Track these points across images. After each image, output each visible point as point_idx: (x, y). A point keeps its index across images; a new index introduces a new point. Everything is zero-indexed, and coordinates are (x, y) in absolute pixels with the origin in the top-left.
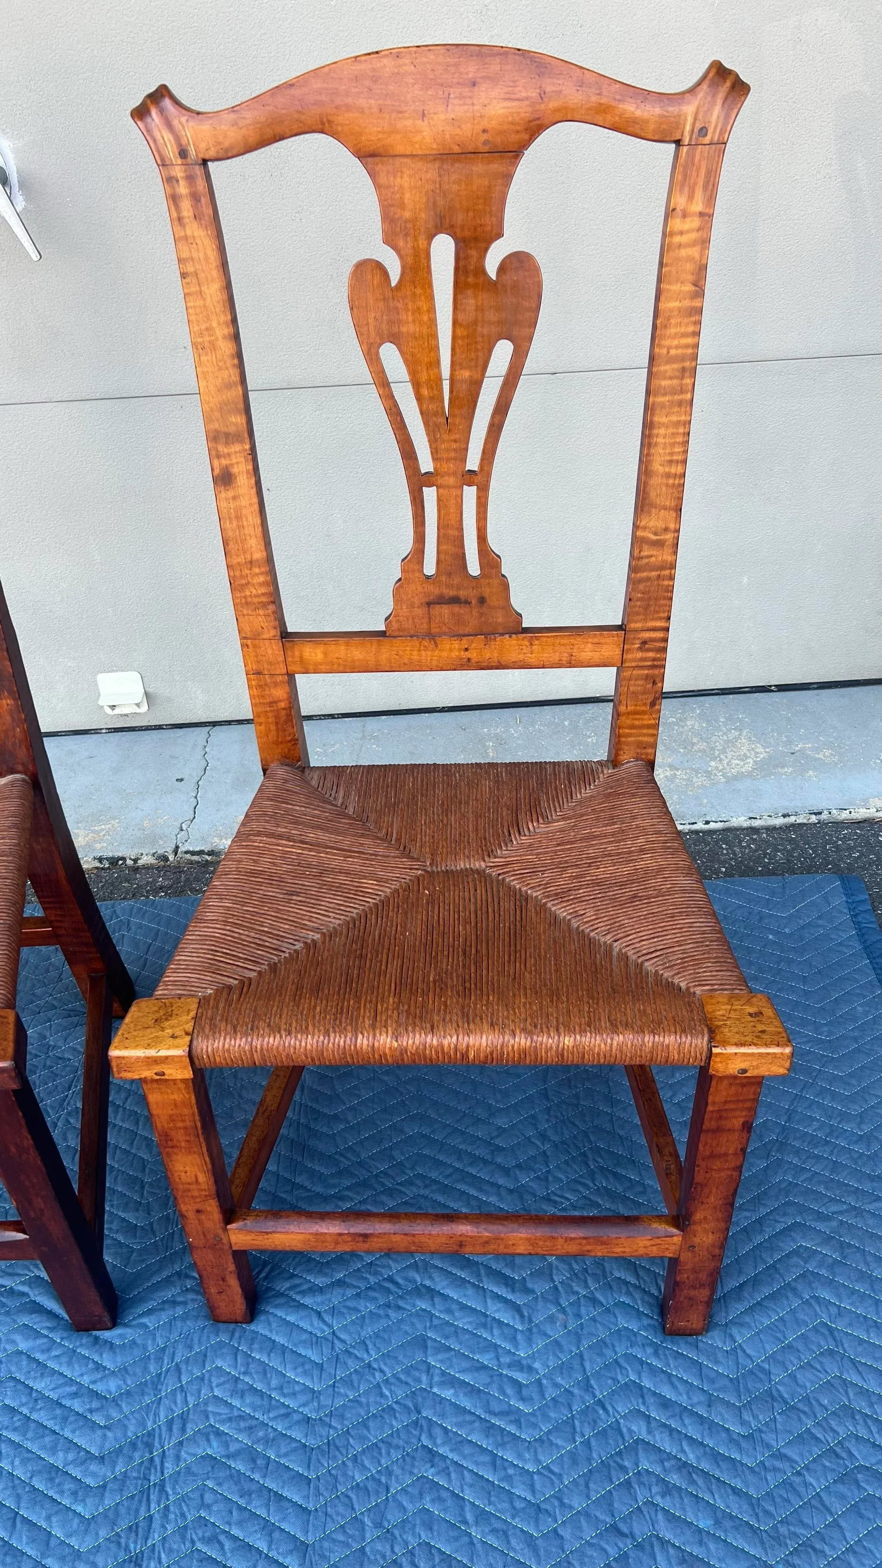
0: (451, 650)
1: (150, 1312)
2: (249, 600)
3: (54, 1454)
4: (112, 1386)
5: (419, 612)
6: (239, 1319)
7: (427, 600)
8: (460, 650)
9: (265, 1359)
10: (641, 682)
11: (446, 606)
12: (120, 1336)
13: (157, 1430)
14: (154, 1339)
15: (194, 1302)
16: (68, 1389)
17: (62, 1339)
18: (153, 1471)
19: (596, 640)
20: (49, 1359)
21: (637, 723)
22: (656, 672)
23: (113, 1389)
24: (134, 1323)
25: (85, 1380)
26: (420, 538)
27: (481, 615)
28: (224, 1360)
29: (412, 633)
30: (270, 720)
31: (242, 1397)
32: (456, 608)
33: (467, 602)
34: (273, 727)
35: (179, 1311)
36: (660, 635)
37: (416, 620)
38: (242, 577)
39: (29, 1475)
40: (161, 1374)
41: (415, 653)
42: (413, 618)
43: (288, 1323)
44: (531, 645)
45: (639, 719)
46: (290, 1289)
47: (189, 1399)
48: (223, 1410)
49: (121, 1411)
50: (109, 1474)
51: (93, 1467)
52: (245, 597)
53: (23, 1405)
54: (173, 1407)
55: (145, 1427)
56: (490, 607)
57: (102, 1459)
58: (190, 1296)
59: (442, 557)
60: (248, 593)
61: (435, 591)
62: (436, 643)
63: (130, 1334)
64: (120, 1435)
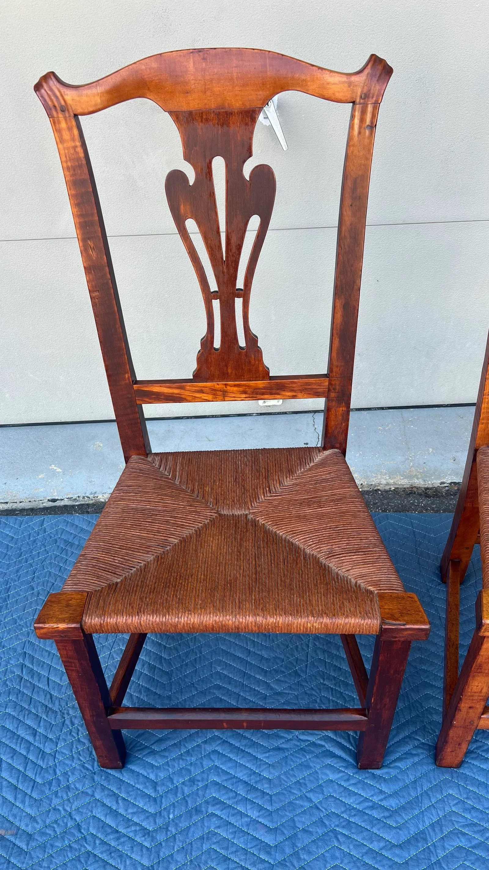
1: (399, 759)
3: (372, 843)
4: (392, 803)
6: (454, 765)
9: (475, 790)
12: (387, 773)
13: (426, 830)
14: (408, 776)
15: (423, 755)
16: (367, 804)
17: (354, 774)
18: (431, 855)
20: (350, 785)
23: (393, 805)
24: (392, 766)
25: (376, 799)
28: (453, 790)
31: (470, 813)
35: (416, 759)
39: (361, 855)
40: (417, 796)
43: (483, 769)
46: (477, 748)
47: (439, 812)
48: (461, 819)
49: (403, 819)
50: (407, 856)
51: (397, 851)
53: (342, 813)
54: (432, 818)
55: (419, 829)
57: (400, 846)
58: (420, 751)
63: (393, 772)
64: (406, 832)
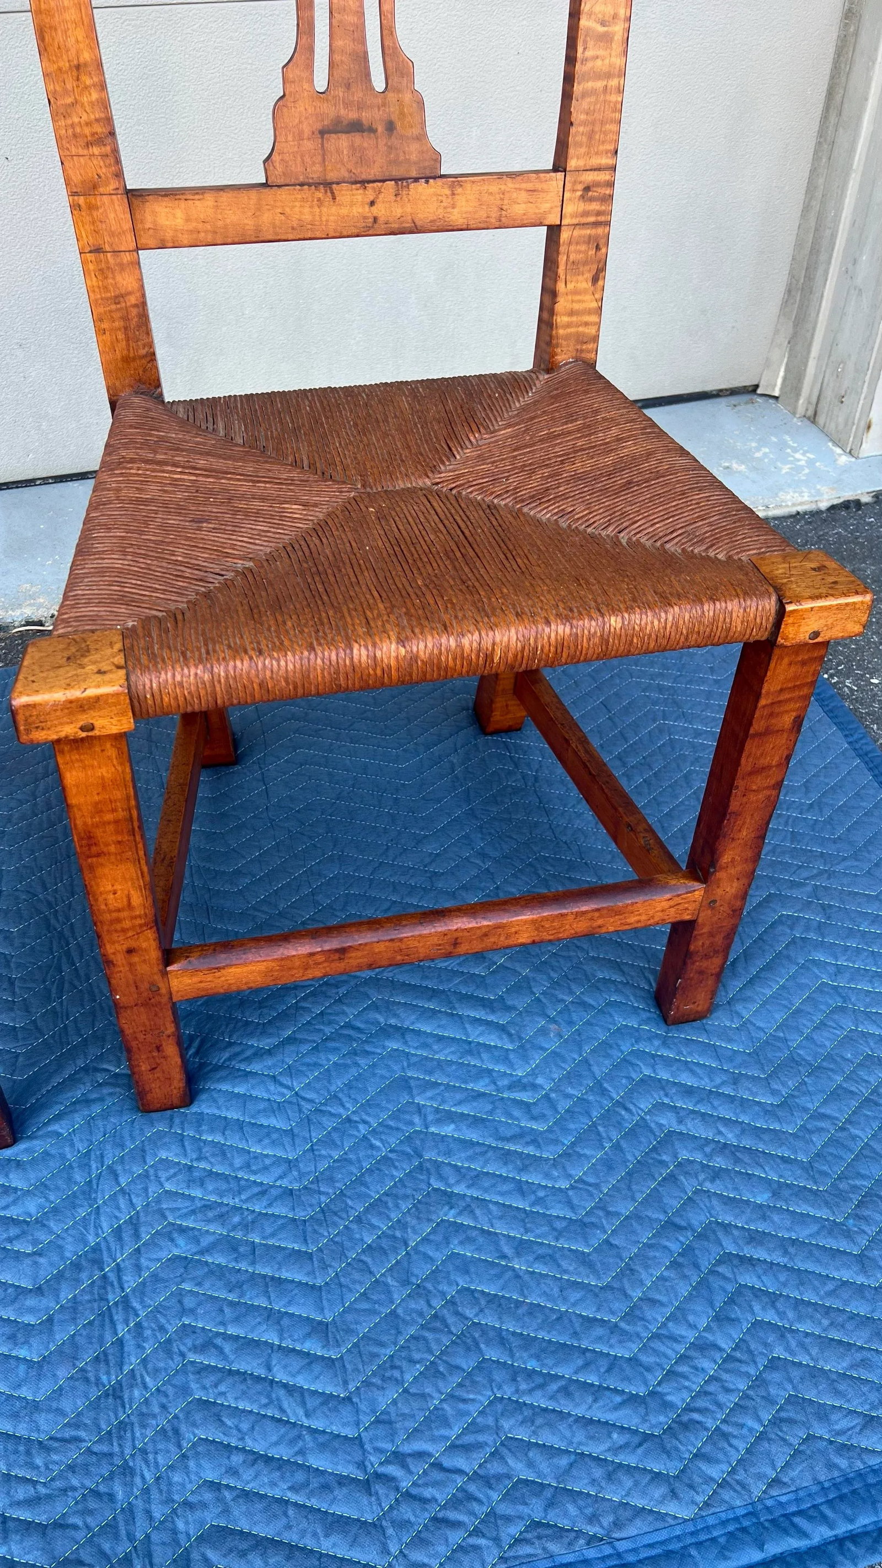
0: (352, 204)
1: (58, 1118)
2: (78, 130)
4: (32, 1207)
5: (308, 145)
6: (176, 1101)
7: (319, 126)
8: (363, 204)
9: (218, 1138)
10: (583, 248)
11: (344, 136)
12: (27, 1150)
13: (103, 1246)
14: (72, 1145)
15: (113, 1097)
18: (109, 1288)
19: (530, 186)
21: (576, 306)
22: (600, 231)
23: (33, 1210)
24: (40, 1133)
26: (305, 28)
27: (390, 148)
28: (169, 1149)
29: (301, 179)
30: (117, 324)
31: (202, 1185)
32: (357, 139)
33: (372, 130)
34: (121, 336)
35: (97, 1109)
36: (603, 176)
37: (307, 159)
38: (66, 92)
40: (90, 1181)
41: (307, 210)
42: (302, 156)
43: (238, 1095)
44: (453, 194)
45: (579, 301)
46: (229, 1059)
47: (134, 1201)
48: (180, 1203)
50: (52, 1304)
51: (30, 1302)
52: (72, 126)
54: (117, 1214)
55: (86, 1243)
56: (402, 137)
57: (39, 1291)
58: (106, 1091)
59: (337, 58)
60: (76, 120)
61: (330, 111)
62: (333, 193)
63: (38, 1146)
64: (56, 1258)
